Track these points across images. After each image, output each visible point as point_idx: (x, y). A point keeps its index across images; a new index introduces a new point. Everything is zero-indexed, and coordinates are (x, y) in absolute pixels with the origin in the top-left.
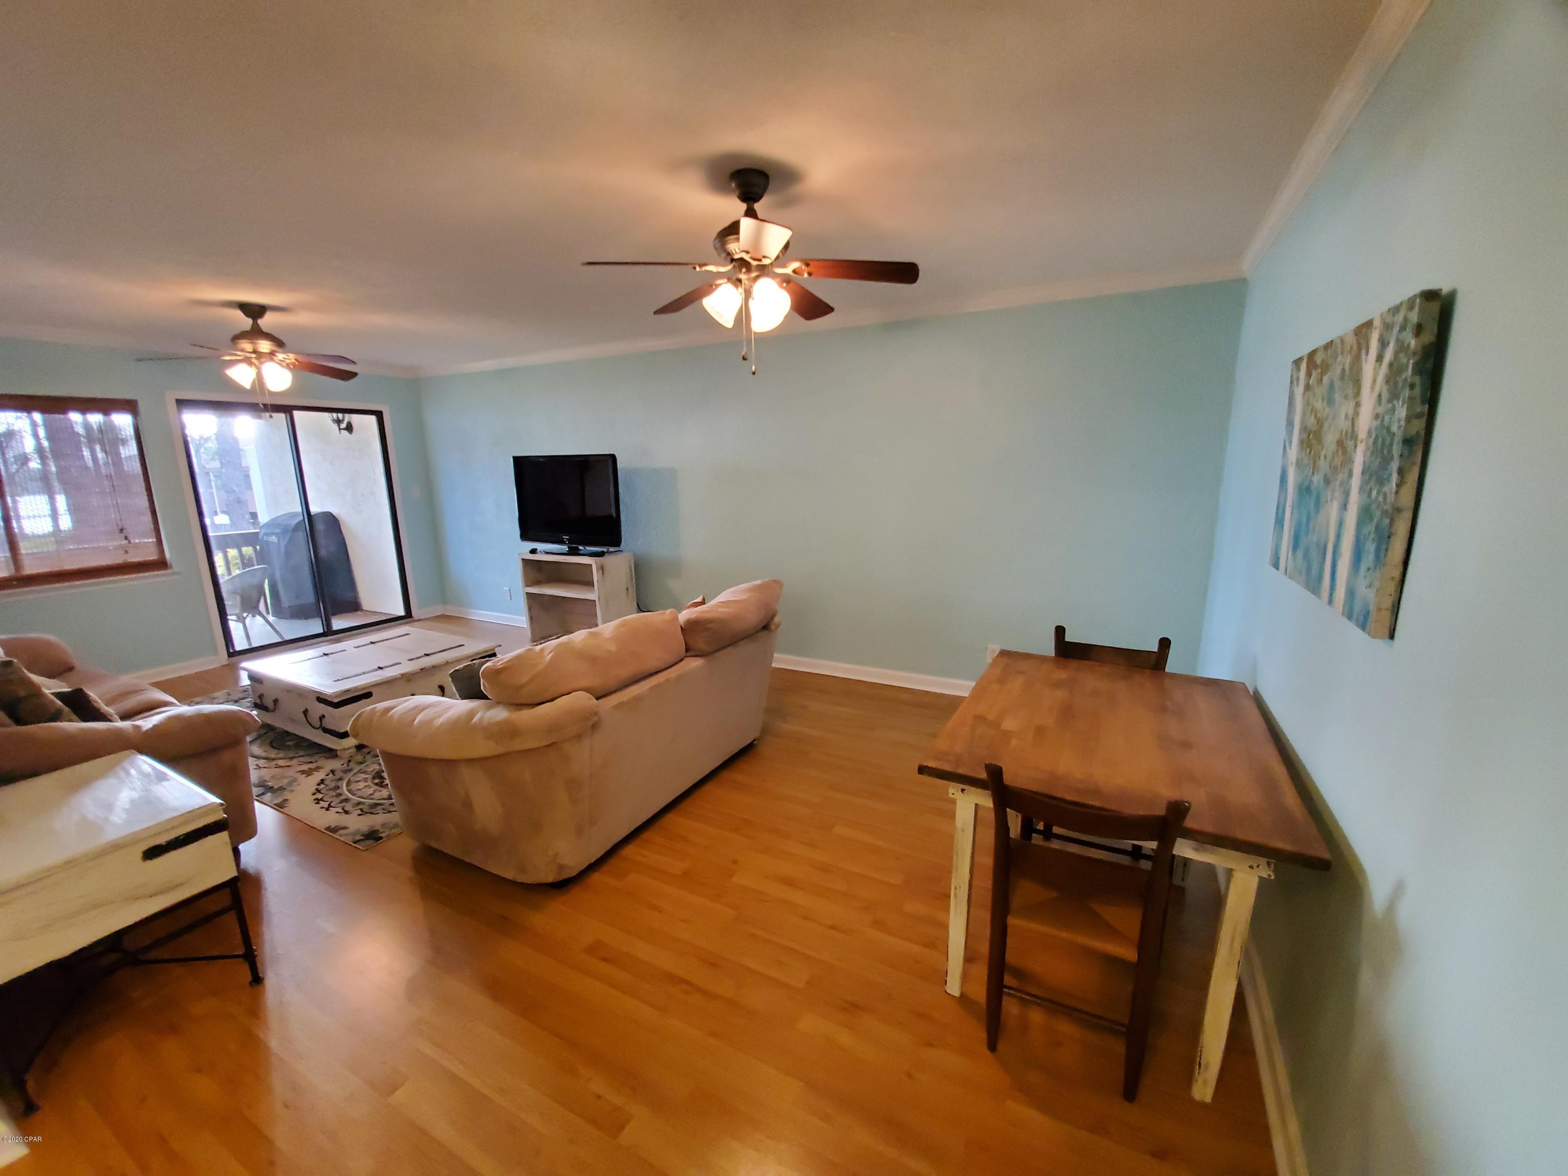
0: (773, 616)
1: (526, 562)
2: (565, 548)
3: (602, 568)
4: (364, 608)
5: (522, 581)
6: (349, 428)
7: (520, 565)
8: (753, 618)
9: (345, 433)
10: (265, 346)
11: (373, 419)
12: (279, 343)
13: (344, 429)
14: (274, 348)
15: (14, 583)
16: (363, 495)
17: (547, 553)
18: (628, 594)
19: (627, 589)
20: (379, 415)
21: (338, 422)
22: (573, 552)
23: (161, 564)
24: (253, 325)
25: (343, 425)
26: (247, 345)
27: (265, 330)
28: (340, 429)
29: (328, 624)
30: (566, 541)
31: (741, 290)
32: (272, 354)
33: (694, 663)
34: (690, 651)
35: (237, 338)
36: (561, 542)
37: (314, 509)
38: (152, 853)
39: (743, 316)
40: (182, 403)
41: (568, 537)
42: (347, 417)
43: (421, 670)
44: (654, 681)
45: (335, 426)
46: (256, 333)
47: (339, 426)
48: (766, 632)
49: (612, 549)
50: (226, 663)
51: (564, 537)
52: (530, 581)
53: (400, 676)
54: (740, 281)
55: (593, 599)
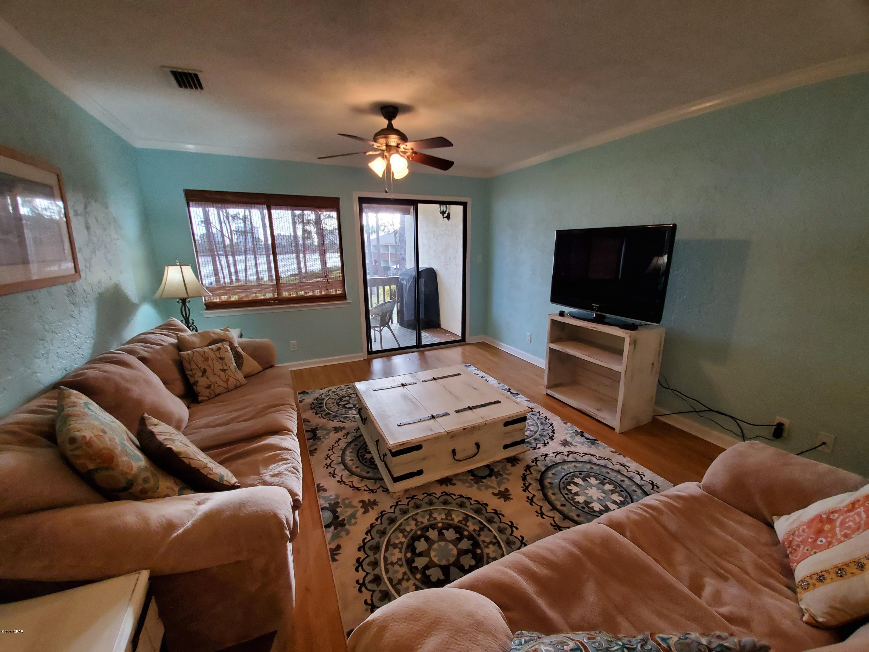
1: (553, 322)
3: (634, 343)
4: (442, 326)
5: (548, 337)
6: (448, 216)
7: (547, 324)
9: (446, 219)
10: (394, 140)
11: (461, 208)
12: (404, 138)
13: (445, 217)
14: (400, 142)
15: (276, 302)
16: (450, 259)
17: (574, 317)
18: (653, 368)
19: (653, 364)
20: (464, 205)
21: (444, 211)
22: (603, 320)
23: (343, 297)
24: (388, 125)
25: (445, 215)
26: (383, 141)
27: (395, 128)
28: (443, 217)
29: (419, 338)
30: (595, 309)
32: (398, 147)
35: (377, 135)
36: (591, 309)
37: (423, 265)
40: (363, 201)
41: (598, 306)
42: (448, 208)
43: (464, 429)
45: (441, 215)
46: (390, 130)
47: (443, 215)
50: (366, 358)
51: (593, 305)
52: (553, 339)
53: (446, 433)
55: (619, 371)
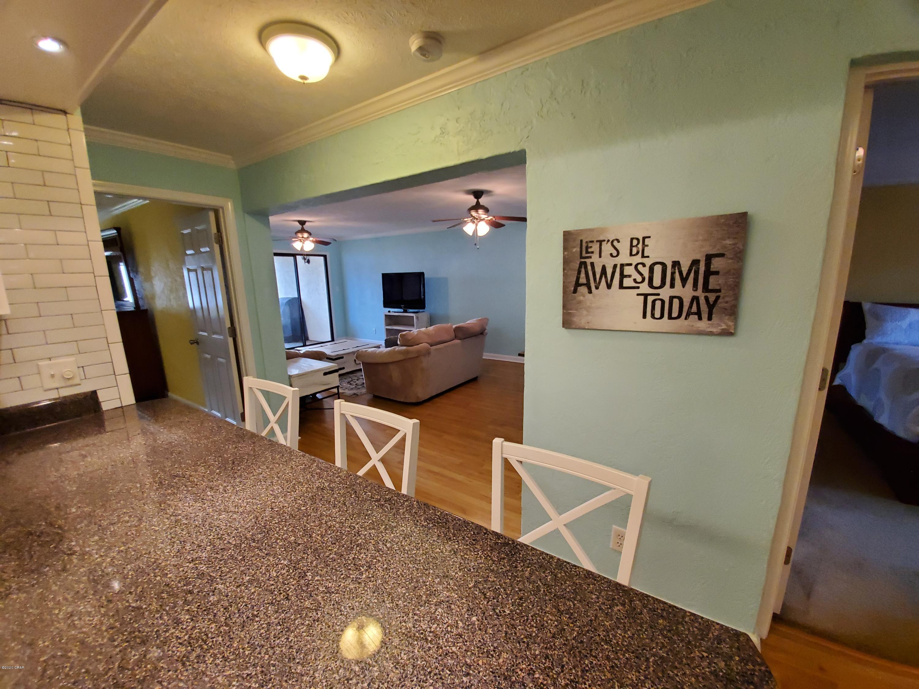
0: (485, 330)
1: (386, 316)
2: (402, 310)
3: (417, 318)
4: (310, 339)
5: (384, 324)
6: (308, 262)
7: (384, 317)
8: (477, 329)
9: (307, 263)
10: (306, 235)
11: (322, 258)
12: (310, 234)
14: (309, 236)
17: (395, 312)
20: (325, 256)
21: (305, 259)
22: (405, 311)
24: (301, 228)
25: (306, 261)
26: (300, 235)
27: (306, 229)
29: (305, 343)
31: (475, 225)
32: (308, 238)
33: (457, 341)
34: (456, 337)
35: (296, 233)
36: (400, 308)
38: (325, 374)
39: (475, 231)
41: (403, 306)
42: (308, 257)
44: (445, 344)
45: (303, 261)
46: (303, 231)
48: (481, 336)
49: (421, 311)
52: (387, 324)
54: (474, 222)
